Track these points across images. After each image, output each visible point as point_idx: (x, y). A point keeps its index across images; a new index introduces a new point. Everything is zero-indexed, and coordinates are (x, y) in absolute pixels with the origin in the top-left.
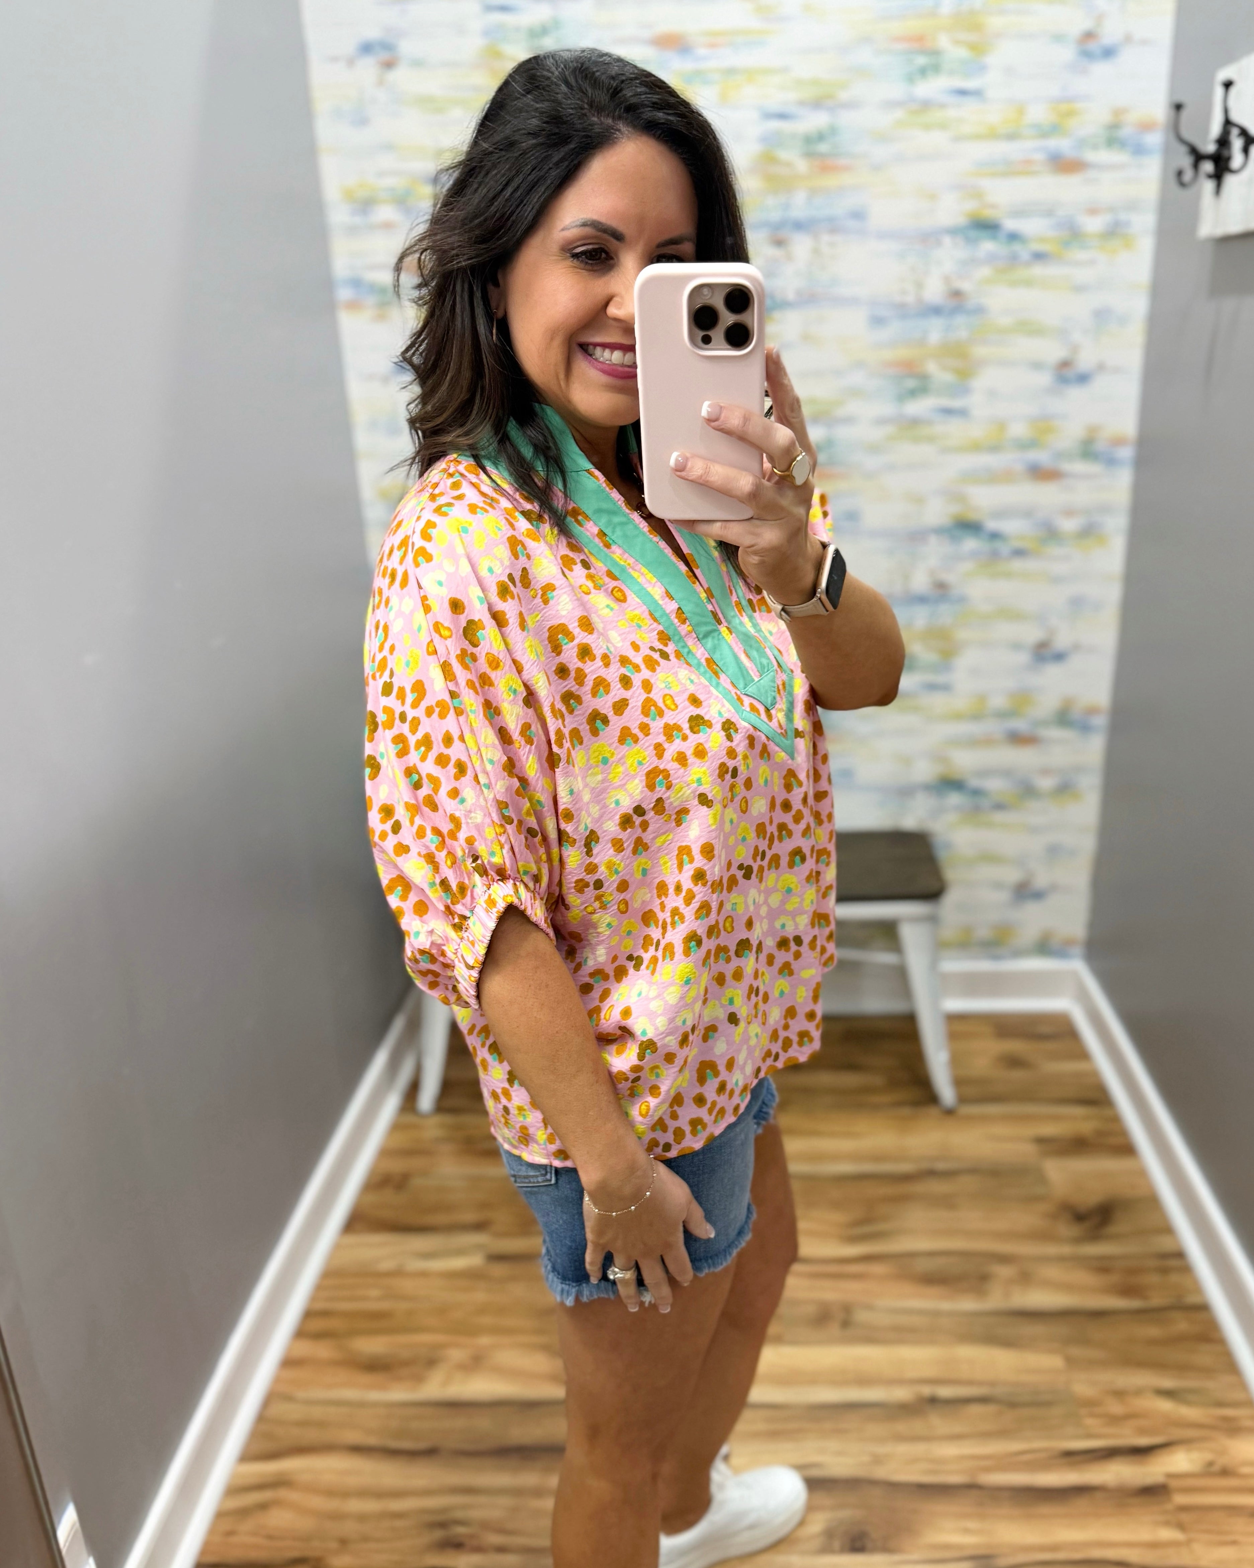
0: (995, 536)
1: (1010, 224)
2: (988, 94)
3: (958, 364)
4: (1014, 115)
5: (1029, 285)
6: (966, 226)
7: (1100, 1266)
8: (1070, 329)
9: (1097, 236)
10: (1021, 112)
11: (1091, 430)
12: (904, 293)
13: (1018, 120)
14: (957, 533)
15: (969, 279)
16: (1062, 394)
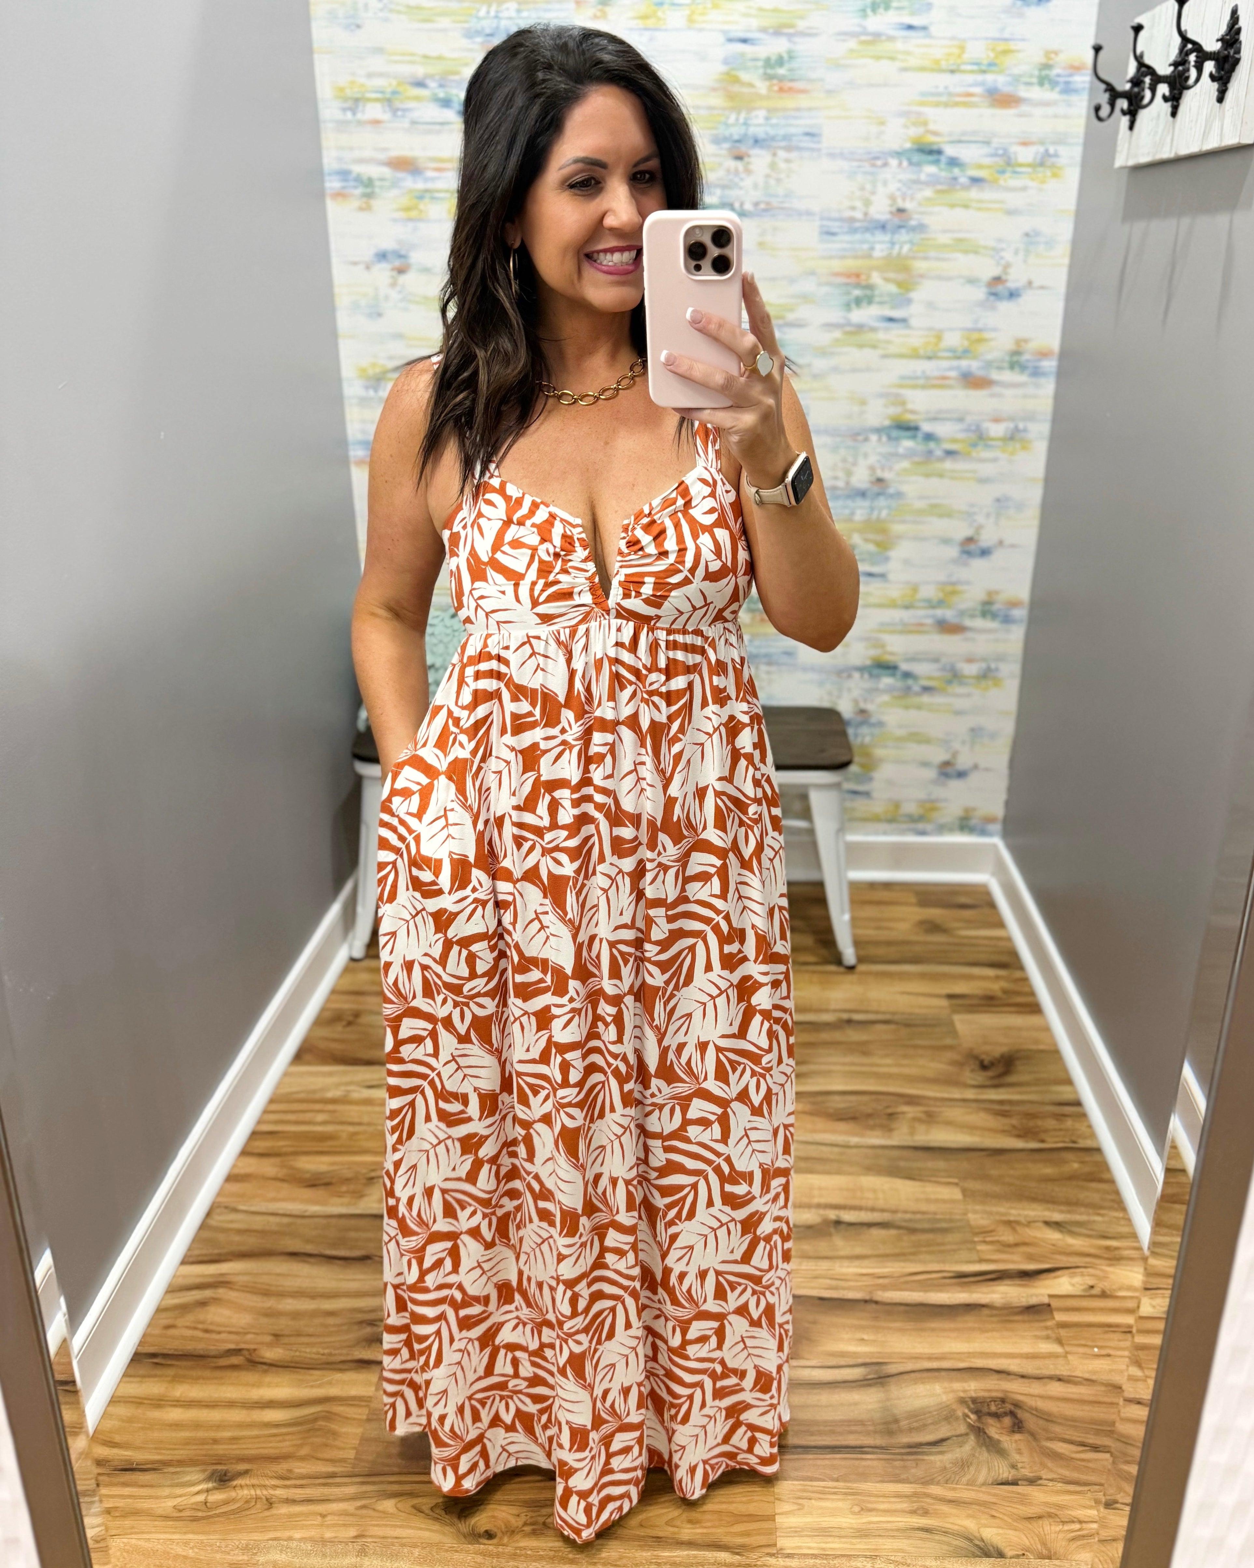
0: (929, 437)
1: (950, 151)
2: (933, 30)
3: (901, 277)
4: (956, 51)
5: (966, 207)
6: (911, 150)
7: (1001, 1110)
8: (1002, 250)
9: (1029, 165)
10: (962, 48)
11: (1019, 342)
12: (853, 208)
13: (959, 56)
14: (895, 433)
15: (912, 199)
16: (993, 308)
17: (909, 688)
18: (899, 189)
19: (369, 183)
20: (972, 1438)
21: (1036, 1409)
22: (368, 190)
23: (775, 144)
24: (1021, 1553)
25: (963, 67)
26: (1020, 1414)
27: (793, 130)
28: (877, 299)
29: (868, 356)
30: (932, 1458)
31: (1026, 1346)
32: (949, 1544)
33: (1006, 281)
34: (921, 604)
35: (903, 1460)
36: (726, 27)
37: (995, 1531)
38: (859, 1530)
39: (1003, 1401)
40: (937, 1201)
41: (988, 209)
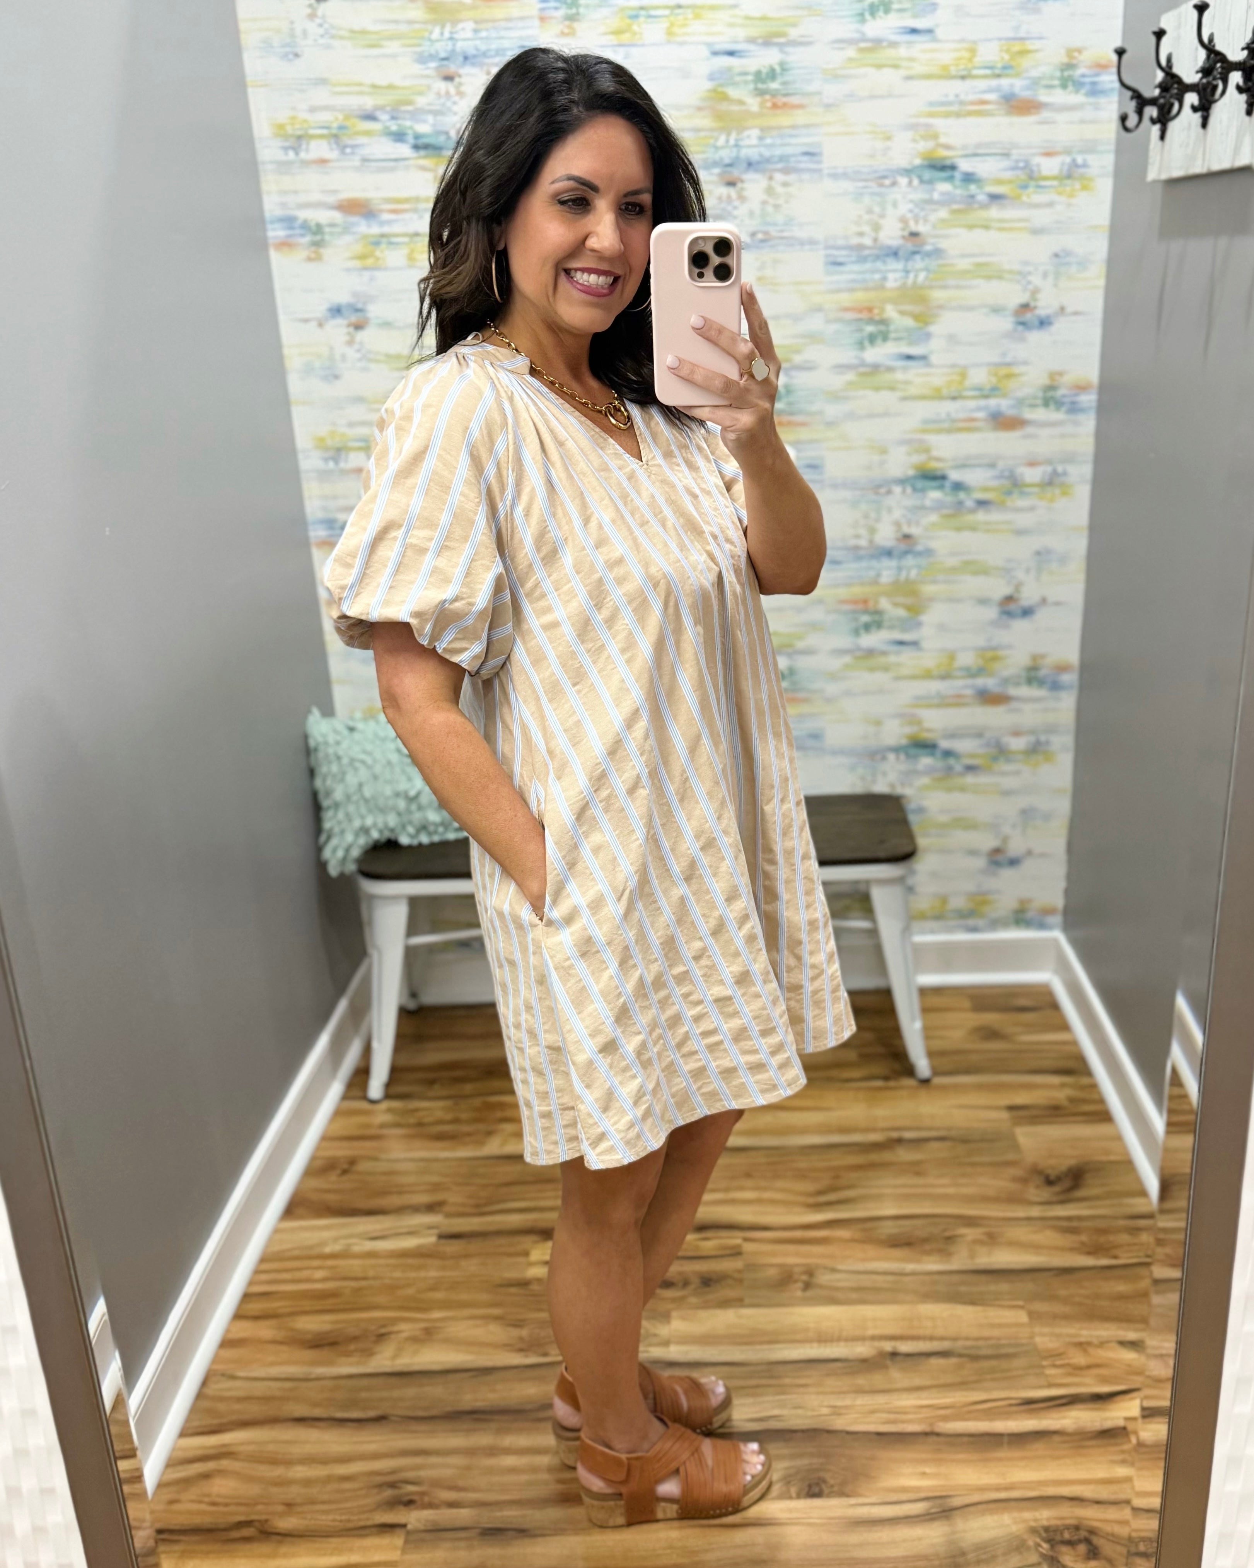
0: (958, 487)
1: (965, 166)
2: (940, 33)
3: (917, 309)
4: (966, 54)
5: (987, 227)
6: (922, 167)
7: (1069, 1227)
8: (1030, 273)
9: (1054, 178)
10: (973, 51)
11: (1052, 375)
12: (861, 234)
13: (970, 60)
14: (920, 484)
15: (926, 221)
16: (1023, 340)
17: (950, 769)
18: (911, 211)
19: (319, 229)
20: (1045, 1566)
21: (1113, 1535)
22: (318, 238)
23: (771, 166)
25: (975, 72)
26: (1095, 1540)
27: (789, 150)
28: (892, 335)
29: (886, 399)
31: (1101, 1472)
33: (1035, 308)
34: (959, 674)
36: (710, 39)
39: (1077, 1528)
40: (1000, 1326)
41: (1011, 229)
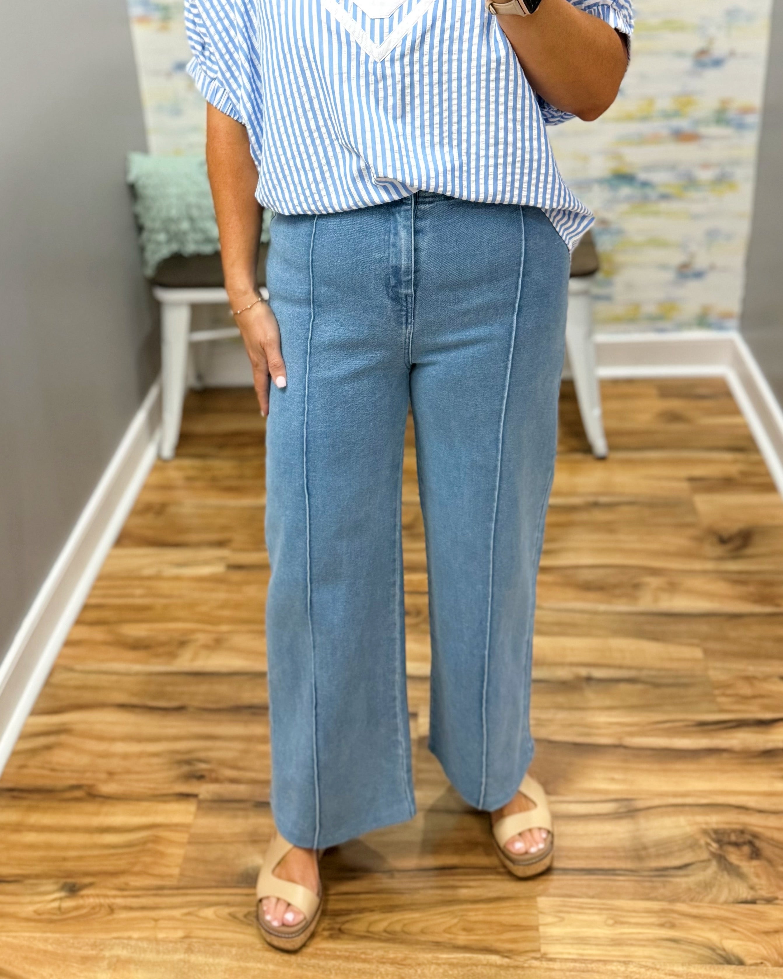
7: (740, 579)
17: (646, 197)
20: (714, 863)
21: (772, 839)
24: (759, 961)
26: (757, 843)
30: (678, 880)
31: (763, 786)
32: (694, 953)
34: (657, 116)
35: (651, 881)
37: (736, 942)
38: (613, 940)
39: (742, 832)
40: (679, 660)
